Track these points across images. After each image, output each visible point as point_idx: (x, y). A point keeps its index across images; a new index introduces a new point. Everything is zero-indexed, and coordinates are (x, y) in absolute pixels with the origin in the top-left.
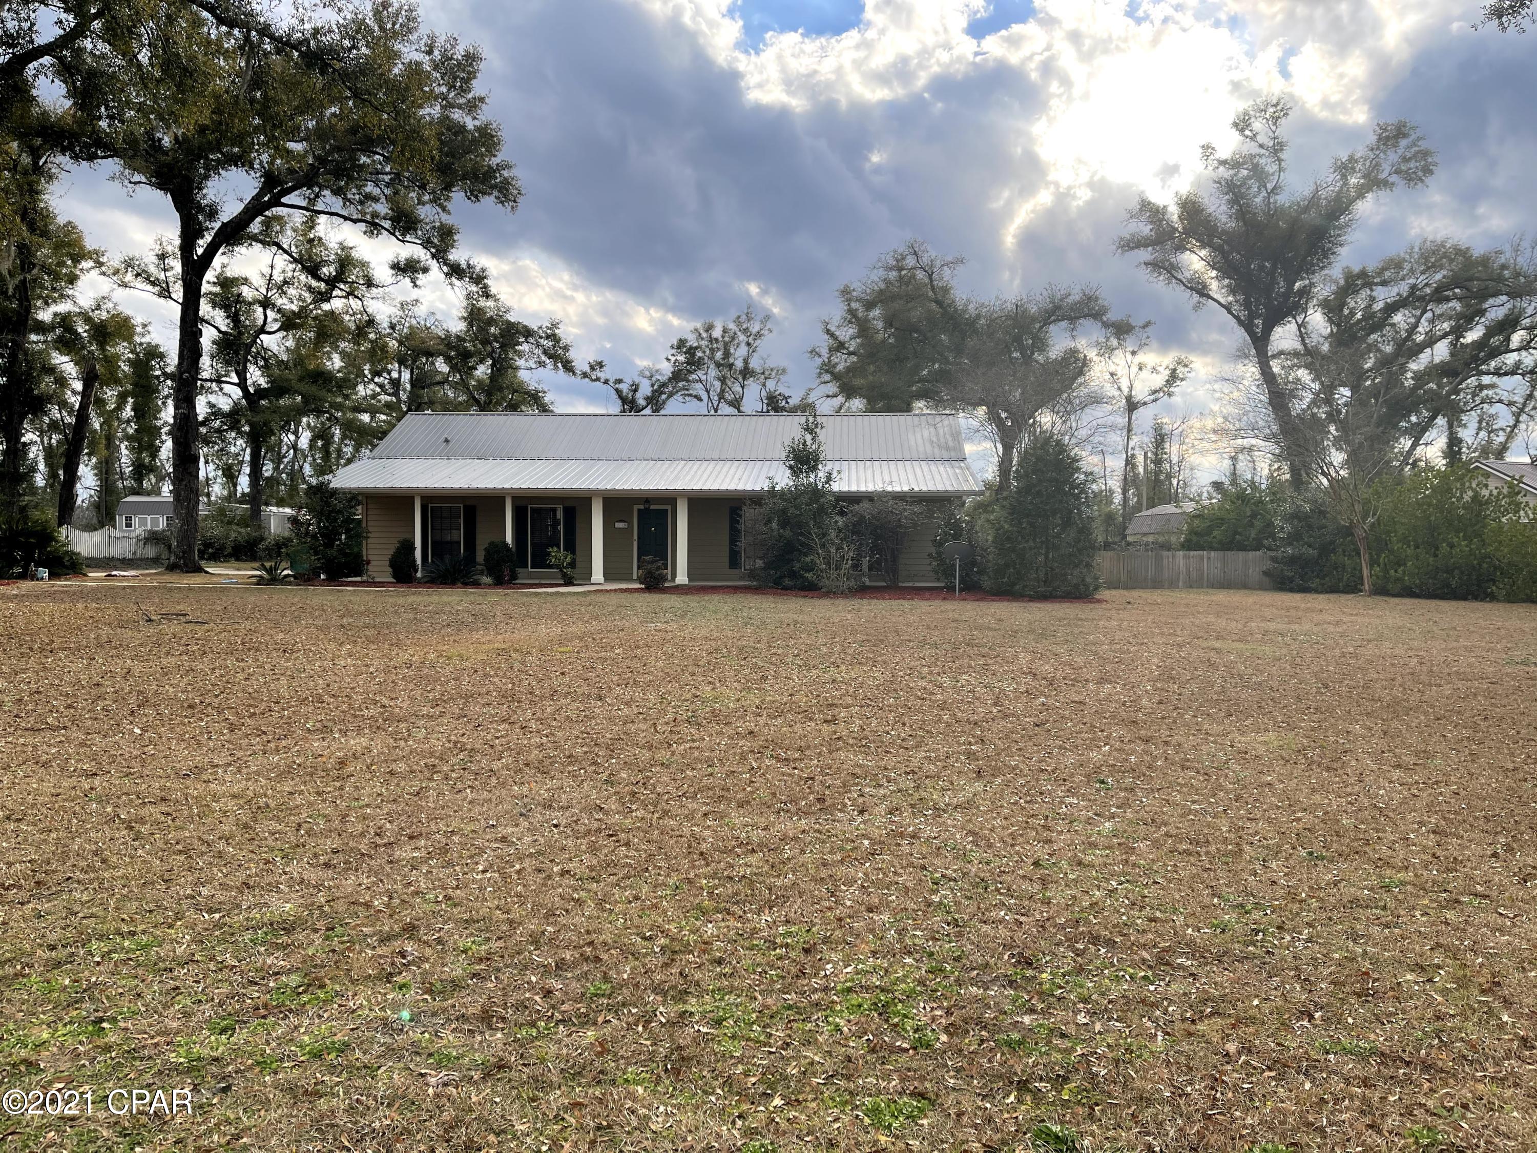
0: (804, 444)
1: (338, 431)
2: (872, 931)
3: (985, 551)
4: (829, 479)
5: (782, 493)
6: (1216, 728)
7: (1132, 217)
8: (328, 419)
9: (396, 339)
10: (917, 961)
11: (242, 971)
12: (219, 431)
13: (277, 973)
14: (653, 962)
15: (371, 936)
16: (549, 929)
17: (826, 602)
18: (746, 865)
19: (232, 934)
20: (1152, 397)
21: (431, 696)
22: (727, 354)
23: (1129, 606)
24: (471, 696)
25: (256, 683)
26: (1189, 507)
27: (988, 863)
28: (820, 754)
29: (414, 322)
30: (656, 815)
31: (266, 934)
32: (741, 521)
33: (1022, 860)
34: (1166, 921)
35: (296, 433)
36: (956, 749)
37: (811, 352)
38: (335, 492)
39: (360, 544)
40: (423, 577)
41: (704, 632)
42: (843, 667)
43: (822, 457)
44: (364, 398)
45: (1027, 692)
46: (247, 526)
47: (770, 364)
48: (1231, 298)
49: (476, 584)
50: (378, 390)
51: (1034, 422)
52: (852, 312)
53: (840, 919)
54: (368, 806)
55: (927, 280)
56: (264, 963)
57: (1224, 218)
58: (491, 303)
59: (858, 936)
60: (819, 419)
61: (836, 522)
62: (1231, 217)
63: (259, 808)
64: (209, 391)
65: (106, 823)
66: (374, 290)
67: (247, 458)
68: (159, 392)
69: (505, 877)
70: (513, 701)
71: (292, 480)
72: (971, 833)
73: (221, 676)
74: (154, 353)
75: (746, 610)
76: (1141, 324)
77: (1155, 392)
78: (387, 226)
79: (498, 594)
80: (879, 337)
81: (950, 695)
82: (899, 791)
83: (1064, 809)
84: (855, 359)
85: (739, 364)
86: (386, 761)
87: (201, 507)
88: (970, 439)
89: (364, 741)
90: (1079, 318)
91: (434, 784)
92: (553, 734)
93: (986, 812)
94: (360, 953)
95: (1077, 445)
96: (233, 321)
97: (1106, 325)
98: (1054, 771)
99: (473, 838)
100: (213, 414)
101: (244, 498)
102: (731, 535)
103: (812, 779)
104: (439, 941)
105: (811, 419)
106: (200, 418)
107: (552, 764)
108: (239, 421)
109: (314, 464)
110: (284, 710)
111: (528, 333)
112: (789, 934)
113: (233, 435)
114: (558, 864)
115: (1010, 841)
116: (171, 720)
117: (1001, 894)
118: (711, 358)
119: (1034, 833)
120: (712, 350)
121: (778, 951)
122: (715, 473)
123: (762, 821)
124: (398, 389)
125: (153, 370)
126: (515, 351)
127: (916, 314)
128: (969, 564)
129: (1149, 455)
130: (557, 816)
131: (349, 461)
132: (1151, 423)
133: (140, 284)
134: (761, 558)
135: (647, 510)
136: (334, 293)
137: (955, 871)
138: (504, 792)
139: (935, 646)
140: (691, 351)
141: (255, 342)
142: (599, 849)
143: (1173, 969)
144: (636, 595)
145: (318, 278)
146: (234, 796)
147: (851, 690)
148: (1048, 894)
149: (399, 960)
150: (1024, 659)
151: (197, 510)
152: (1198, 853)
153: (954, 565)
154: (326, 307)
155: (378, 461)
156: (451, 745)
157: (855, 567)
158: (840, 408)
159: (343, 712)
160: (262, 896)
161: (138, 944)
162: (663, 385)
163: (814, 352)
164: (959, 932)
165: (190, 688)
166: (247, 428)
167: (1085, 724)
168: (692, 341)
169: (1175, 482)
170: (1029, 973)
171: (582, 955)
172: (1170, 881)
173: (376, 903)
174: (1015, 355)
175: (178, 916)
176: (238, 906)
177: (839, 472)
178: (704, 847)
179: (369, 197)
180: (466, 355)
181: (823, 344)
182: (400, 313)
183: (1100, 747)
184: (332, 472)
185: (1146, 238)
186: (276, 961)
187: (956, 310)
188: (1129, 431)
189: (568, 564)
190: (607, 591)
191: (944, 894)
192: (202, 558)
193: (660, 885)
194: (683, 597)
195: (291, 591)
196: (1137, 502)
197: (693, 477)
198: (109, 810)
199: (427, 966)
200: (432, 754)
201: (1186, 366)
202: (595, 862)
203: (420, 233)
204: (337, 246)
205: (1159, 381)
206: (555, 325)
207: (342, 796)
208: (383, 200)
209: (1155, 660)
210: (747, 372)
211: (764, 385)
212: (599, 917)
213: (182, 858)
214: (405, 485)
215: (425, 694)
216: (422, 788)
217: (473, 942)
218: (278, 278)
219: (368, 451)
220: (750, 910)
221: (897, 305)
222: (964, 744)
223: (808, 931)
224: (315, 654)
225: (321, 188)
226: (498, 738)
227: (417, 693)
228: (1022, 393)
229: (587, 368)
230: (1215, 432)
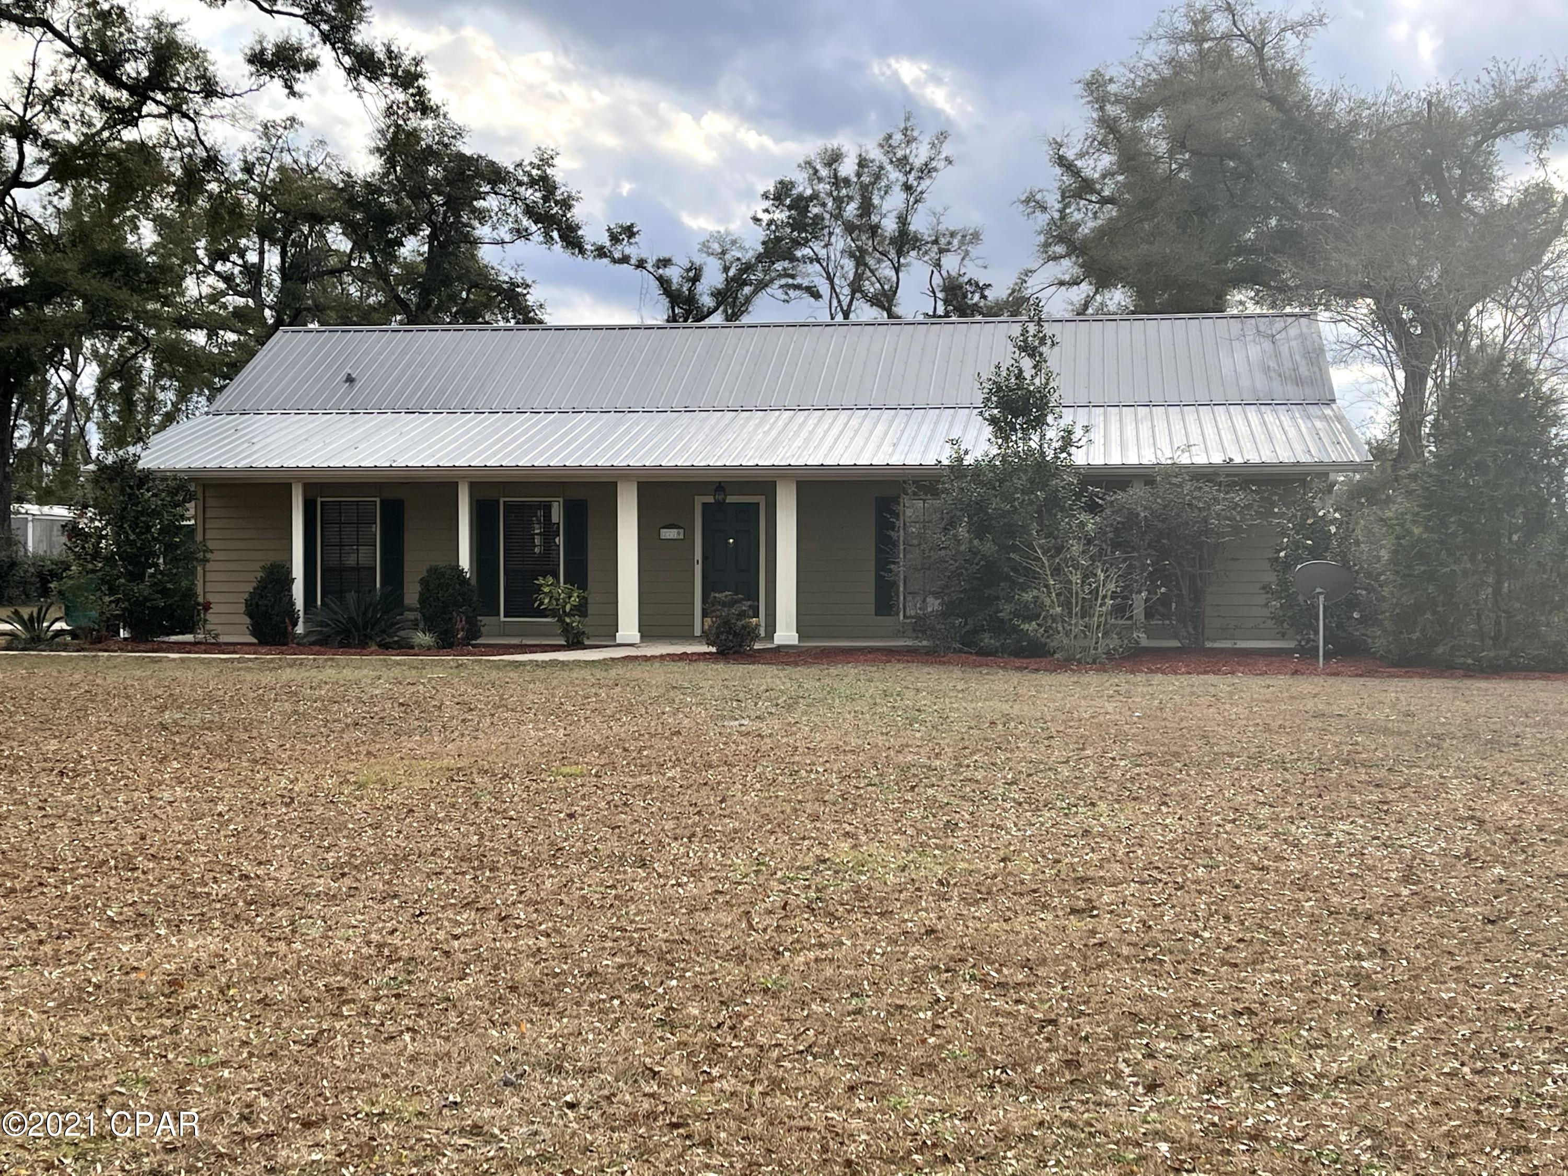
0: (1020, 376)
1: (148, 364)
3: (1376, 579)
4: (1067, 442)
5: (977, 469)
8: (132, 341)
9: (253, 191)
17: (1065, 679)
21: (331, 857)
22: (866, 208)
24: (405, 858)
28: (1065, 975)
29: (287, 159)
30: (759, 1088)
32: (899, 523)
35: (72, 367)
36: (1333, 968)
37: (1027, 201)
38: (147, 477)
39: (193, 572)
40: (308, 634)
41: (832, 736)
42: (1103, 806)
43: (1053, 400)
44: (197, 301)
45: (1467, 855)
47: (948, 224)
49: (405, 647)
50: (222, 285)
51: (1468, 327)
52: (1108, 124)
54: (224, 1064)
55: (1253, 60)
58: (429, 123)
60: (1048, 329)
61: (1082, 525)
66: (217, 102)
70: (482, 867)
71: (65, 455)
72: (1368, 1130)
75: (910, 694)
79: (445, 665)
80: (1162, 169)
81: (1315, 862)
82: (1224, 1047)
83: (1550, 1087)
84: (1111, 211)
85: (890, 226)
86: (254, 980)
88: (1342, 361)
89: (213, 943)
90: (1552, 125)
91: (344, 1024)
92: (558, 932)
93: (1396, 1091)
95: (1555, 372)
98: (1527, 1012)
99: (420, 1128)
102: (879, 551)
103: (1053, 1022)
105: (1032, 328)
107: (559, 987)
109: (104, 427)
110: (65, 883)
111: (497, 176)
118: (837, 216)
119: (1492, 1134)
120: (838, 201)
122: (849, 433)
123: (961, 1104)
124: (258, 284)
126: (474, 210)
127: (1232, 123)
128: (1345, 604)
130: (571, 1087)
131: (170, 418)
134: (936, 595)
135: (720, 504)
136: (145, 111)
138: (473, 1040)
139: (1282, 765)
140: (800, 204)
144: (702, 665)
145: (117, 83)
147: (1121, 851)
150: (1458, 791)
153: (1315, 607)
154: (129, 134)
155: (224, 419)
156: (372, 951)
157: (1120, 610)
158: (1086, 306)
159: (172, 887)
162: (747, 268)
163: (1033, 203)
168: (804, 188)
174: (1426, 199)
177: (1087, 429)
180: (384, 219)
181: (1051, 183)
182: (260, 143)
184: (140, 439)
187: (1311, 114)
189: (574, 608)
190: (646, 659)
194: (789, 670)
195: (68, 660)
197: (807, 440)
200: (337, 967)
204: (149, 23)
206: (546, 161)
207: (176, 1046)
210: (904, 241)
211: (938, 265)
214: (274, 464)
215: (321, 853)
216: (321, 1032)
218: (44, 84)
219: (203, 400)
221: (1193, 108)
222: (1347, 957)
224: (116, 780)
226: (457, 937)
227: (306, 851)
228: (1444, 272)
229: (605, 240)
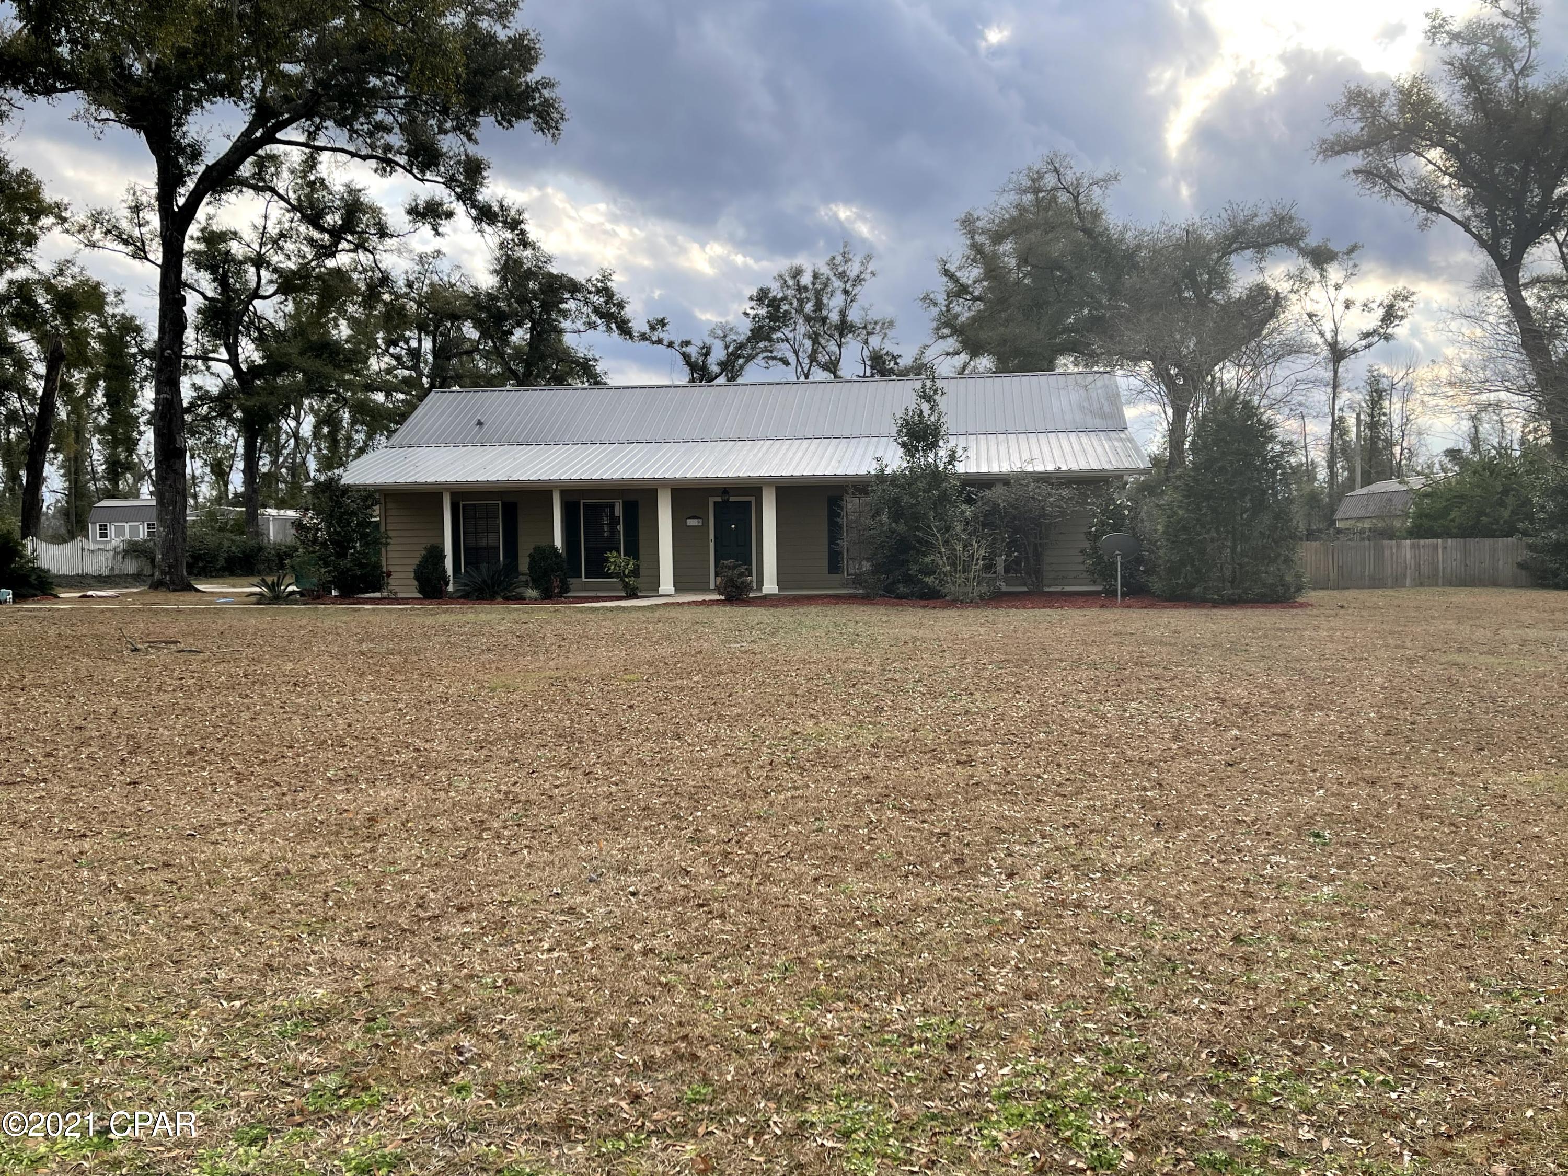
0: (921, 415)
1: (347, 415)
2: (1032, 1023)
3: (1155, 545)
4: (952, 458)
5: (894, 478)
6: (1463, 766)
7: (1336, 114)
8: (335, 400)
9: (414, 300)
10: (1091, 1060)
11: (271, 1070)
12: (206, 418)
13: (312, 1073)
14: (762, 1060)
15: (419, 1029)
16: (633, 1020)
17: (953, 613)
18: (870, 941)
19: (257, 1026)
20: (1364, 343)
21: (473, 736)
22: (819, 306)
23: (1342, 612)
24: (522, 736)
25: (264, 723)
26: (1416, 483)
27: (1174, 939)
28: (954, 804)
29: (435, 278)
30: (755, 880)
31: (296, 1025)
32: (843, 513)
33: (1218, 935)
34: (1409, 1011)
35: (297, 418)
36: (1128, 796)
37: (924, 299)
38: (347, 489)
39: (379, 553)
40: (456, 591)
41: (801, 653)
42: (977, 695)
43: (943, 430)
44: (378, 373)
45: (1215, 722)
46: (242, 533)
47: (874, 315)
48: (1468, 212)
49: (520, 599)
50: (394, 363)
51: (1214, 378)
52: (977, 248)
53: (991, 1009)
54: (406, 871)
55: (1071, 204)
56: (297, 1060)
57: (1458, 110)
58: (528, 253)
59: (1014, 1029)
60: (939, 384)
61: (963, 512)
62: (1467, 107)
63: (278, 874)
64: (194, 370)
65: (100, 894)
66: (388, 242)
67: (240, 450)
68: (135, 373)
69: (575, 955)
70: (573, 741)
71: (293, 476)
72: (1151, 900)
73: (223, 716)
74: (129, 326)
75: (852, 624)
76: (1345, 250)
77: (1367, 335)
78: (402, 162)
79: (546, 610)
80: (1013, 277)
81: (1116, 729)
82: (1058, 849)
83: (1269, 871)
84: (980, 305)
85: (834, 317)
86: (424, 816)
87: (188, 512)
88: (1132, 402)
89: (396, 793)
90: (1268, 245)
91: (483, 844)
92: (623, 782)
93: (1169, 875)
94: (408, 1048)
95: (1270, 407)
96: (220, 285)
97: (1304, 252)
98: (1254, 823)
99: (535, 910)
100: (199, 398)
101: (238, 499)
102: (830, 531)
103: (946, 834)
104: (501, 1035)
105: (929, 383)
106: (185, 404)
107: (624, 818)
108: (230, 406)
109: (319, 457)
110: (299, 756)
111: (574, 287)
112: (928, 1027)
113: (224, 423)
114: (639, 941)
115: (1201, 911)
116: (168, 769)
117: (1194, 977)
118: (800, 311)
119: (1232, 901)
120: (801, 302)
121: (916, 1047)
122: (809, 454)
123: (887, 888)
124: (418, 361)
125: (127, 347)
126: (560, 310)
127: (1058, 247)
128: (1134, 561)
129: (1362, 417)
130: (633, 882)
131: (362, 451)
132: (1365, 375)
133: (111, 243)
134: (868, 559)
135: (726, 502)
136: (340, 247)
137: (1133, 948)
138: (568, 853)
139: (1094, 666)
140: (774, 304)
141: (248, 310)
142: (688, 922)
143: (1421, 1071)
144: (715, 608)
145: (321, 229)
146: (247, 861)
147: (990, 724)
148: (1254, 977)
149: (454, 1057)
150: (1209, 681)
151: (185, 515)
152: (1447, 925)
153: (1115, 563)
154: (330, 263)
155: (397, 451)
156: (501, 796)
157: (988, 567)
158: (963, 369)
159: (369, 757)
160: (289, 980)
161: (147, 1038)
162: (741, 346)
163: (928, 300)
164: (1142, 1024)
165: (187, 731)
166: (239, 414)
167: (1291, 762)
168: (776, 291)
169: (1397, 450)
170: (1234, 1076)
171: (674, 1052)
172: (1411, 961)
173: (424, 989)
174: (1186, 295)
175: (193, 1004)
176: (262, 992)
177: (965, 449)
178: (817, 919)
179: (382, 127)
180: (500, 317)
181: (940, 287)
182: (417, 268)
183: (1312, 792)
184: (342, 465)
185: (1355, 139)
186: (309, 1057)
187: (1110, 240)
188: (1335, 387)
189: (630, 572)
190: (679, 604)
191: (1120, 977)
192: (190, 573)
193: (766, 966)
194: (772, 610)
195: (300, 610)
196: (1348, 478)
197: (782, 459)
198: (103, 878)
199: (489, 1065)
200: (479, 807)
201: (1406, 298)
202: (684, 938)
203: (442, 169)
204: (342, 189)
205: (1372, 320)
206: (606, 278)
207: (374, 860)
208: (397, 129)
209: (1379, 680)
210: (844, 327)
211: (866, 342)
212: (692, 1006)
213: (193, 935)
214: (431, 479)
215: (467, 734)
216: (469, 849)
217: (543, 1036)
218: (273, 230)
219: (383, 438)
220: (878, 996)
221: (1033, 237)
222: (1137, 789)
223: (952, 1023)
224: (331, 688)
225: (323, 119)
226: (557, 787)
227: (457, 733)
228: (1198, 343)
229: (646, 329)
230: (1451, 384)
